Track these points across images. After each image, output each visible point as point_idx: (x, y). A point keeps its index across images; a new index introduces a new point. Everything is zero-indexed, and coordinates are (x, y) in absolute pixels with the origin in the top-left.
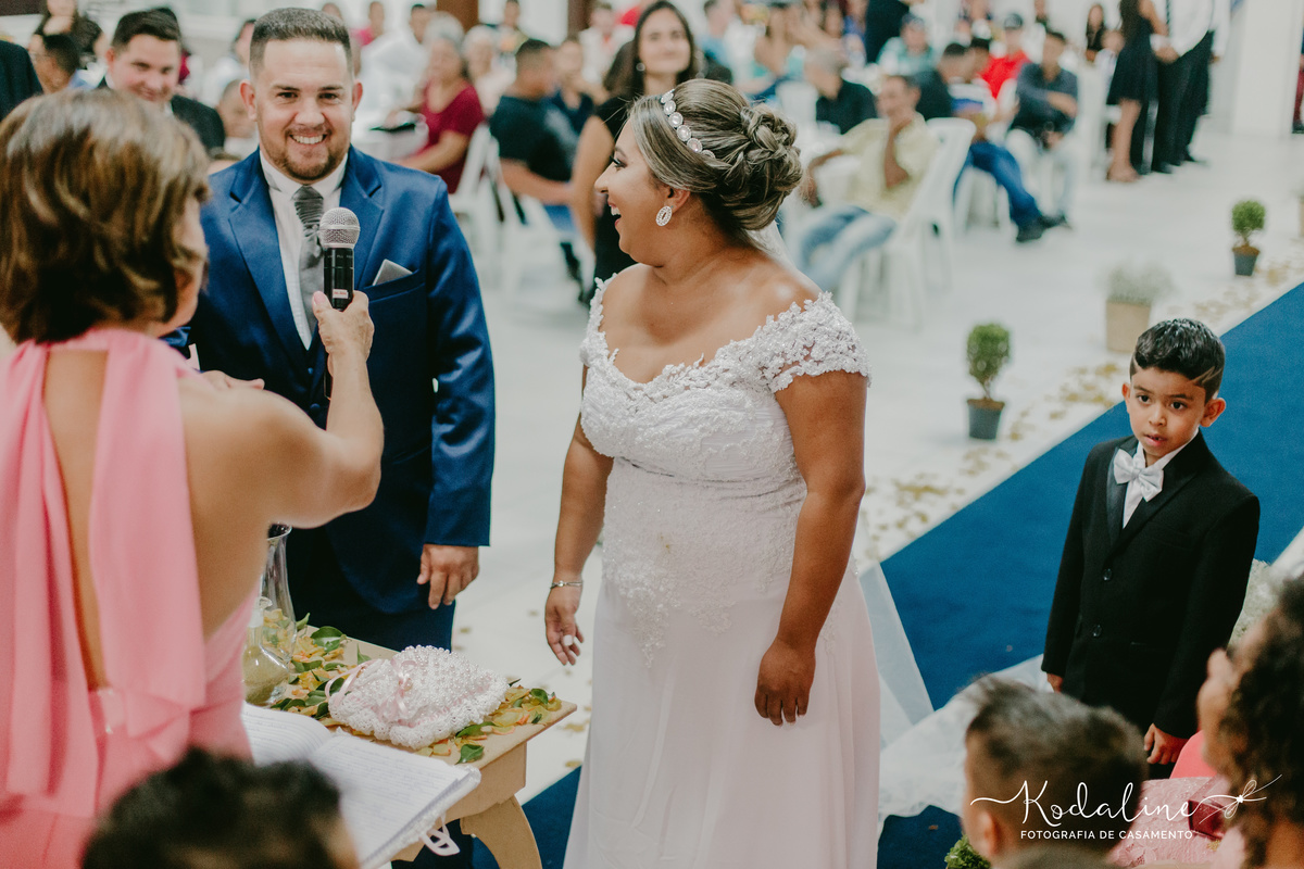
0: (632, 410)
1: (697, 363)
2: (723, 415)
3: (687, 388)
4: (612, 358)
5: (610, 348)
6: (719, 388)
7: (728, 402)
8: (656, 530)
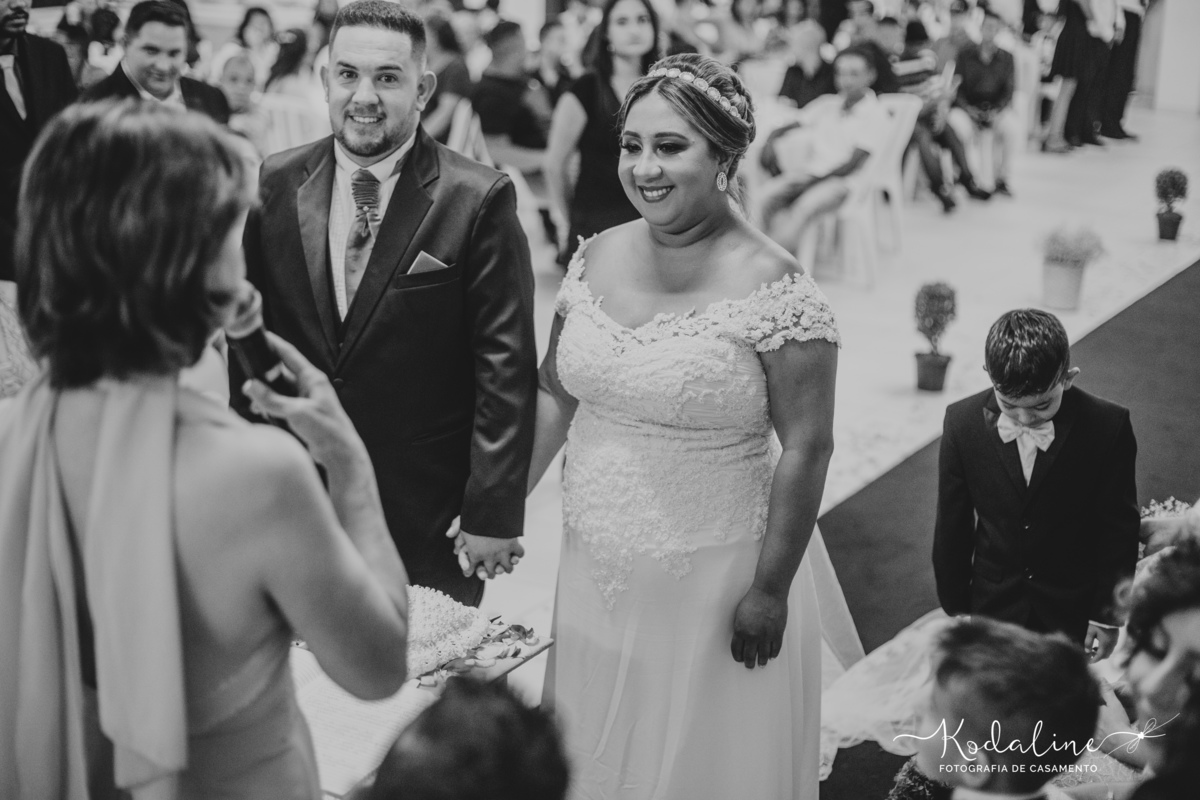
0: (619, 350)
1: (687, 314)
2: (707, 362)
3: (676, 334)
4: (598, 304)
5: (595, 295)
6: (706, 338)
7: (713, 351)
8: (622, 481)
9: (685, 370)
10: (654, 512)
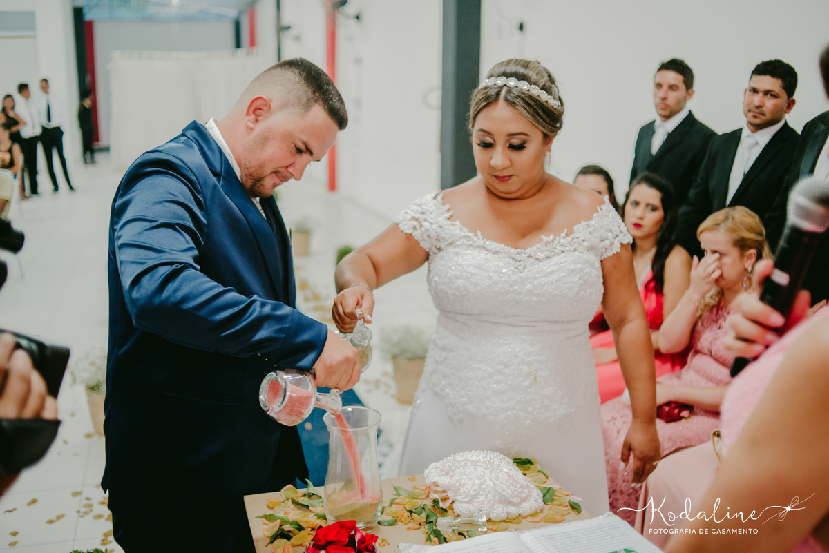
0: (521, 267)
1: (563, 235)
2: (587, 270)
6: (582, 252)
7: (588, 262)
8: (525, 368)
9: (578, 276)
10: (550, 388)
